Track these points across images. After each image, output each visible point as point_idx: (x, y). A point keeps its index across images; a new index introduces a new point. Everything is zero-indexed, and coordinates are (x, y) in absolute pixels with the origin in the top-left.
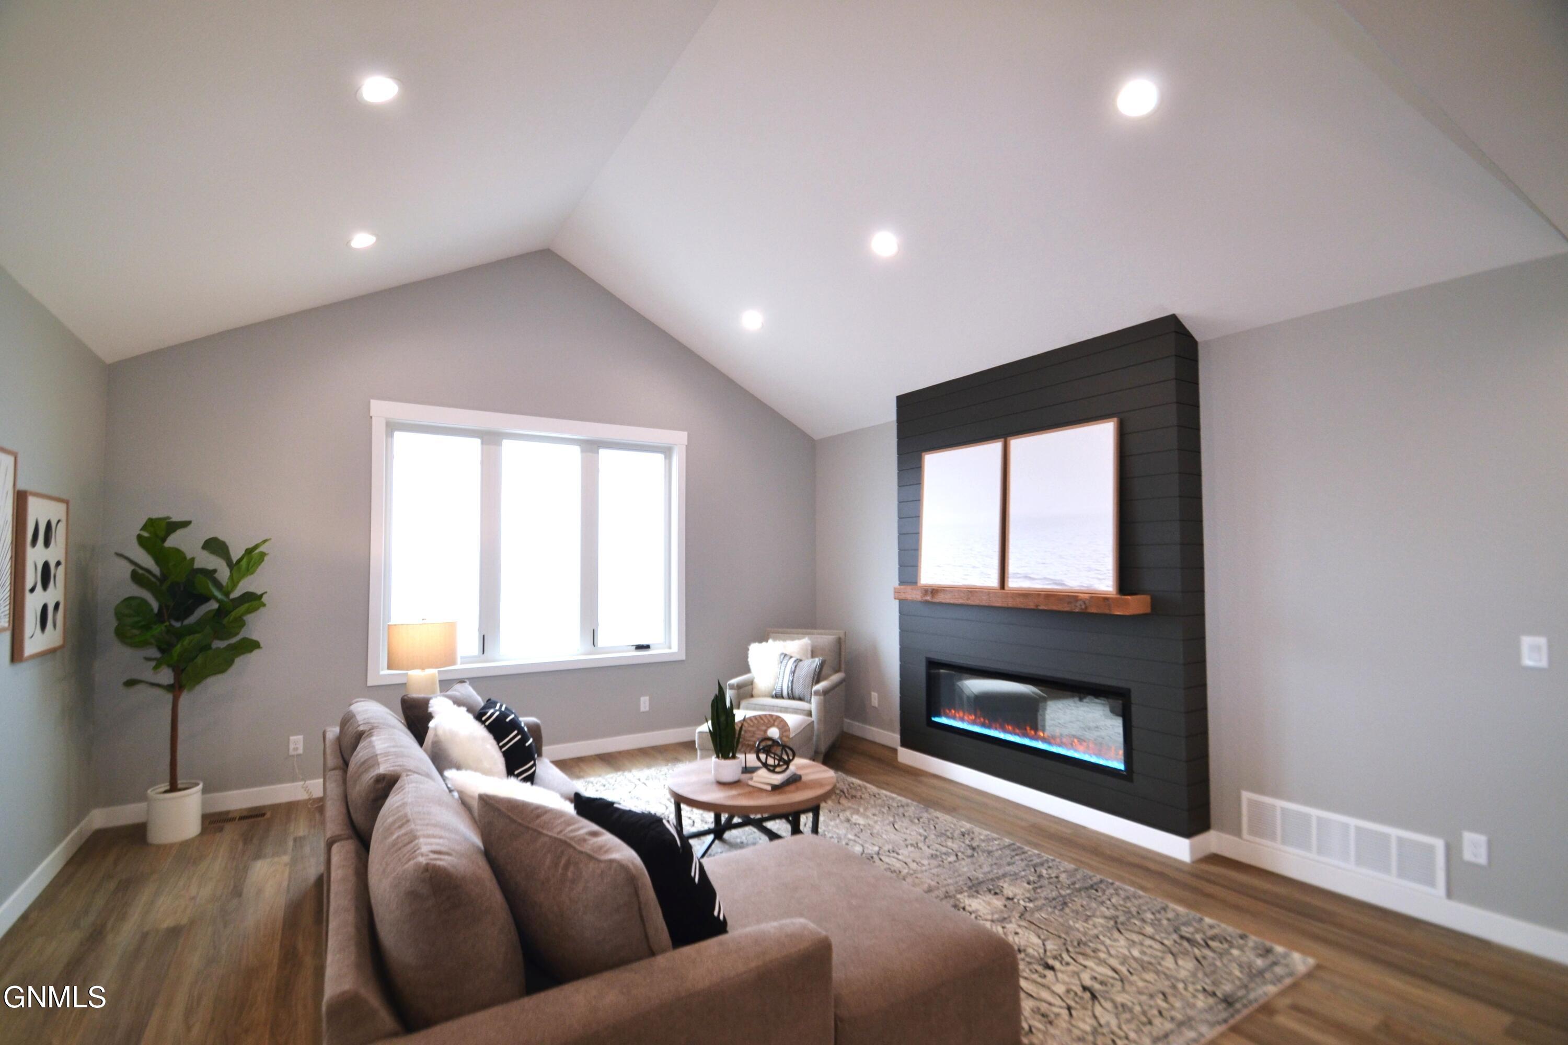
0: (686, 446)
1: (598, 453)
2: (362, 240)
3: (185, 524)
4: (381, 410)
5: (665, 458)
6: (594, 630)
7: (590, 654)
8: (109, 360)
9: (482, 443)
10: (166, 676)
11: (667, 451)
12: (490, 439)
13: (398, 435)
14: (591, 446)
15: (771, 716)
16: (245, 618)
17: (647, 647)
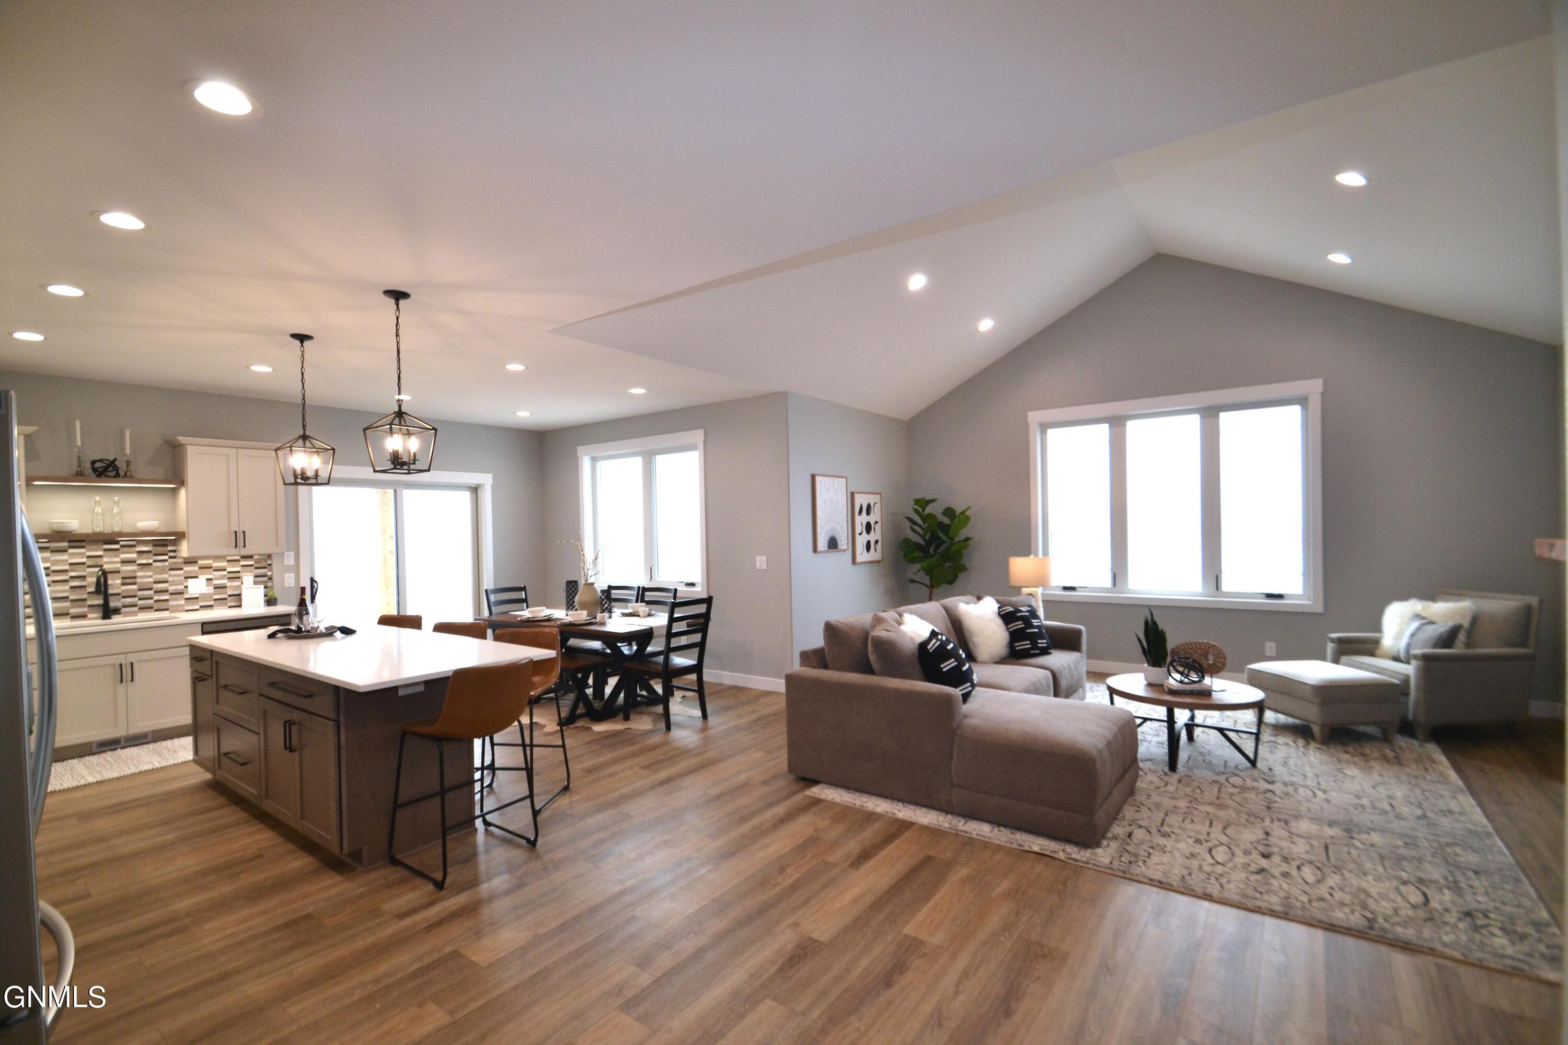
0: (1322, 393)
1: (1218, 416)
2: (986, 325)
3: (933, 501)
4: (1034, 417)
5: (1302, 409)
6: (1217, 577)
7: (1214, 597)
8: (906, 419)
9: (1110, 427)
10: (927, 580)
11: (1302, 401)
12: (1117, 423)
13: (1050, 432)
14: (1210, 414)
15: (1208, 643)
16: (963, 551)
17: (1280, 596)
